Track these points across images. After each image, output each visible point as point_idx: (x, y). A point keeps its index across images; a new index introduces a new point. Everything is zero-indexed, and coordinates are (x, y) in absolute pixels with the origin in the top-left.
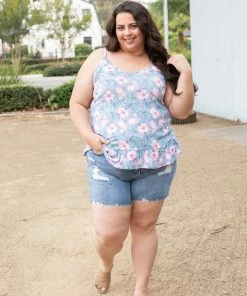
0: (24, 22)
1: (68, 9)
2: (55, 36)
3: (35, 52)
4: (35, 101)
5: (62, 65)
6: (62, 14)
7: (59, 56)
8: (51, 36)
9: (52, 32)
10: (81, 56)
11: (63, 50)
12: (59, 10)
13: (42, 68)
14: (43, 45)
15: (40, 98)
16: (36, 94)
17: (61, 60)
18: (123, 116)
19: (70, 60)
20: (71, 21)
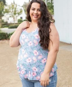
0: (3, 12)
1: (15, 9)
2: (12, 16)
3: (6, 21)
4: (5, 37)
5: (14, 25)
6: (14, 10)
7: (13, 23)
8: (11, 17)
9: (11, 15)
10: (19, 22)
11: (14, 21)
12: (13, 9)
13: (8, 26)
14: (8, 19)
15: (7, 36)
16: (5, 35)
17: (13, 24)
18: (23, 53)
19: (16, 24)
20: (17, 12)
